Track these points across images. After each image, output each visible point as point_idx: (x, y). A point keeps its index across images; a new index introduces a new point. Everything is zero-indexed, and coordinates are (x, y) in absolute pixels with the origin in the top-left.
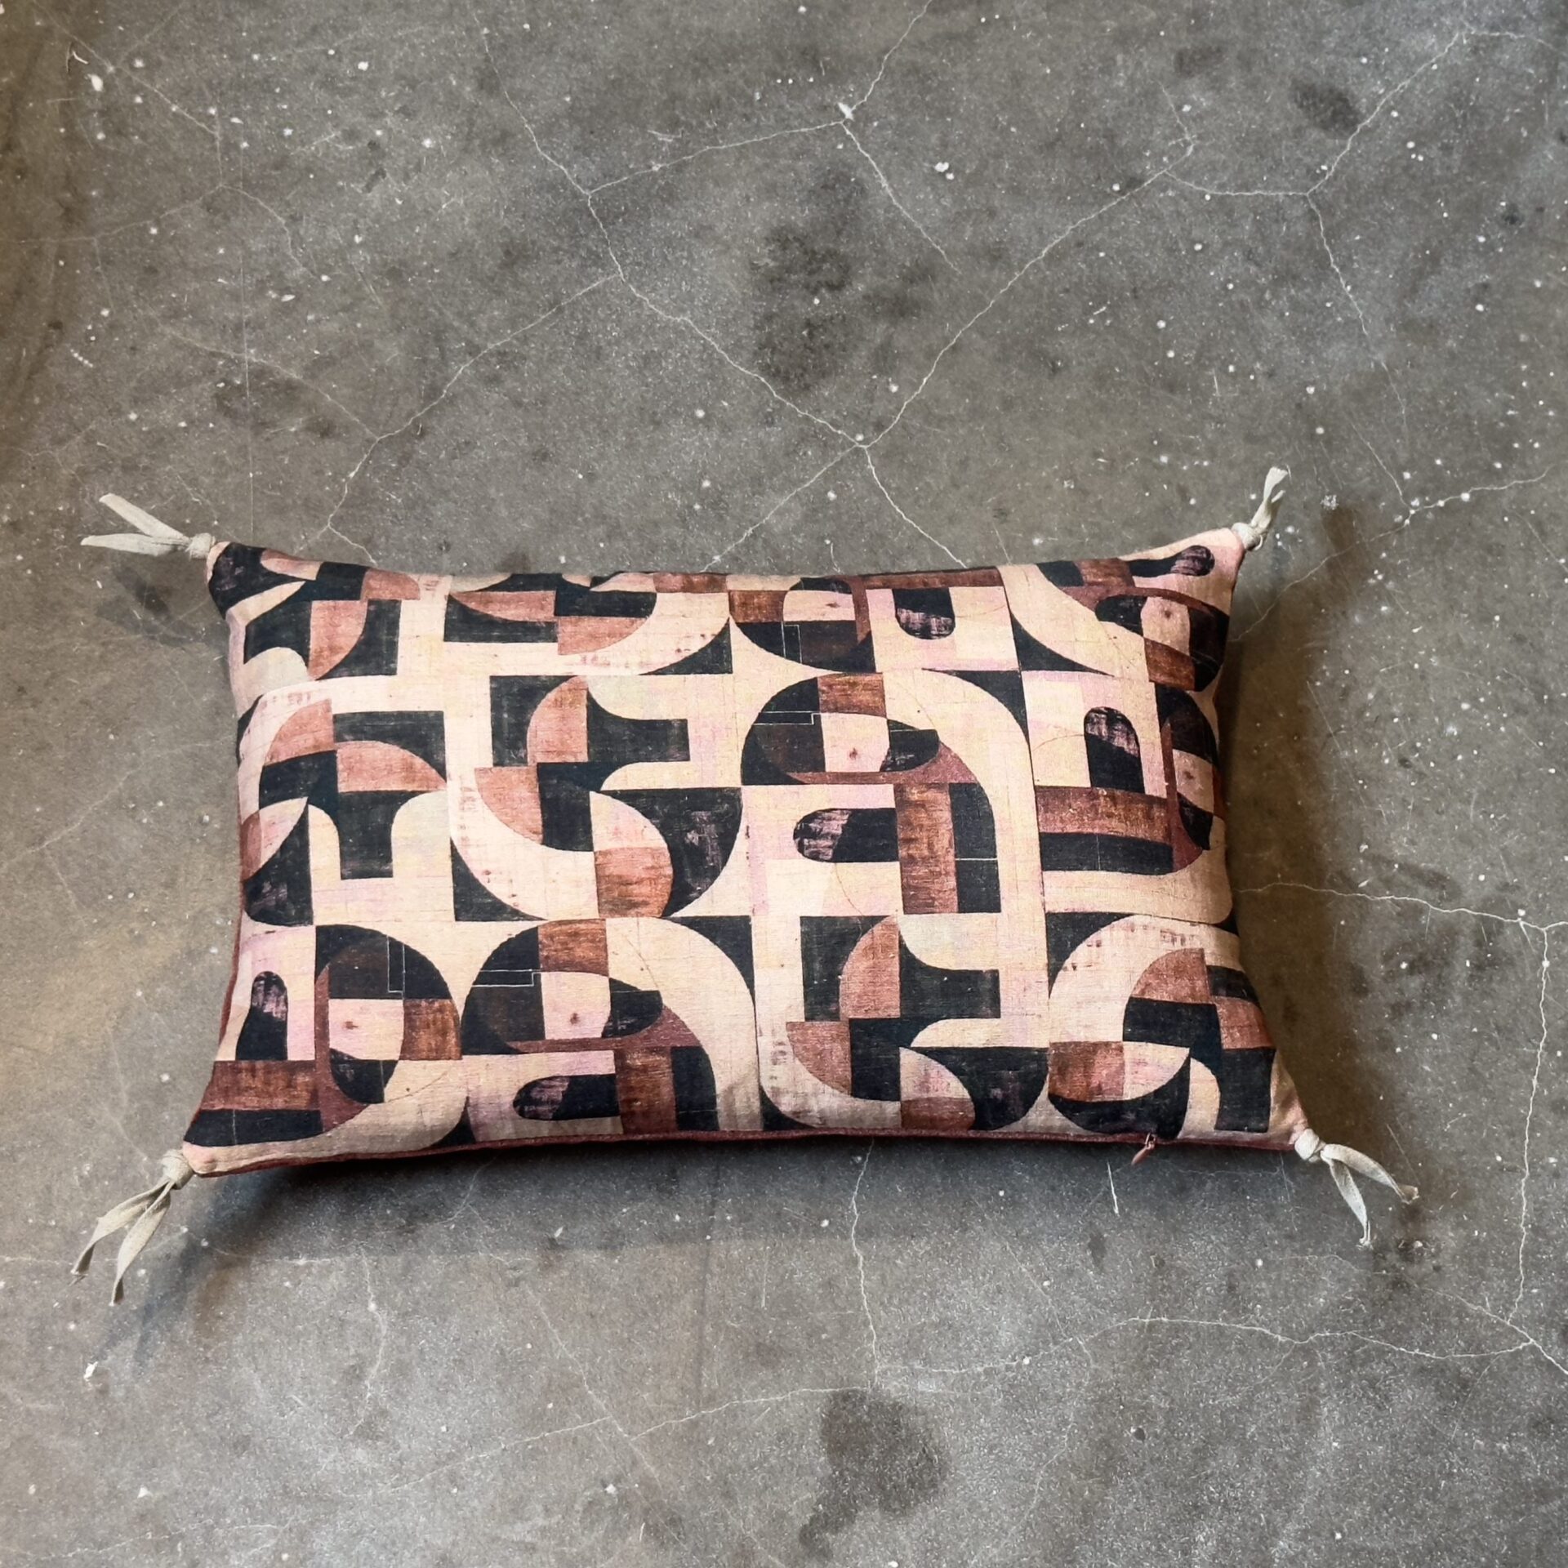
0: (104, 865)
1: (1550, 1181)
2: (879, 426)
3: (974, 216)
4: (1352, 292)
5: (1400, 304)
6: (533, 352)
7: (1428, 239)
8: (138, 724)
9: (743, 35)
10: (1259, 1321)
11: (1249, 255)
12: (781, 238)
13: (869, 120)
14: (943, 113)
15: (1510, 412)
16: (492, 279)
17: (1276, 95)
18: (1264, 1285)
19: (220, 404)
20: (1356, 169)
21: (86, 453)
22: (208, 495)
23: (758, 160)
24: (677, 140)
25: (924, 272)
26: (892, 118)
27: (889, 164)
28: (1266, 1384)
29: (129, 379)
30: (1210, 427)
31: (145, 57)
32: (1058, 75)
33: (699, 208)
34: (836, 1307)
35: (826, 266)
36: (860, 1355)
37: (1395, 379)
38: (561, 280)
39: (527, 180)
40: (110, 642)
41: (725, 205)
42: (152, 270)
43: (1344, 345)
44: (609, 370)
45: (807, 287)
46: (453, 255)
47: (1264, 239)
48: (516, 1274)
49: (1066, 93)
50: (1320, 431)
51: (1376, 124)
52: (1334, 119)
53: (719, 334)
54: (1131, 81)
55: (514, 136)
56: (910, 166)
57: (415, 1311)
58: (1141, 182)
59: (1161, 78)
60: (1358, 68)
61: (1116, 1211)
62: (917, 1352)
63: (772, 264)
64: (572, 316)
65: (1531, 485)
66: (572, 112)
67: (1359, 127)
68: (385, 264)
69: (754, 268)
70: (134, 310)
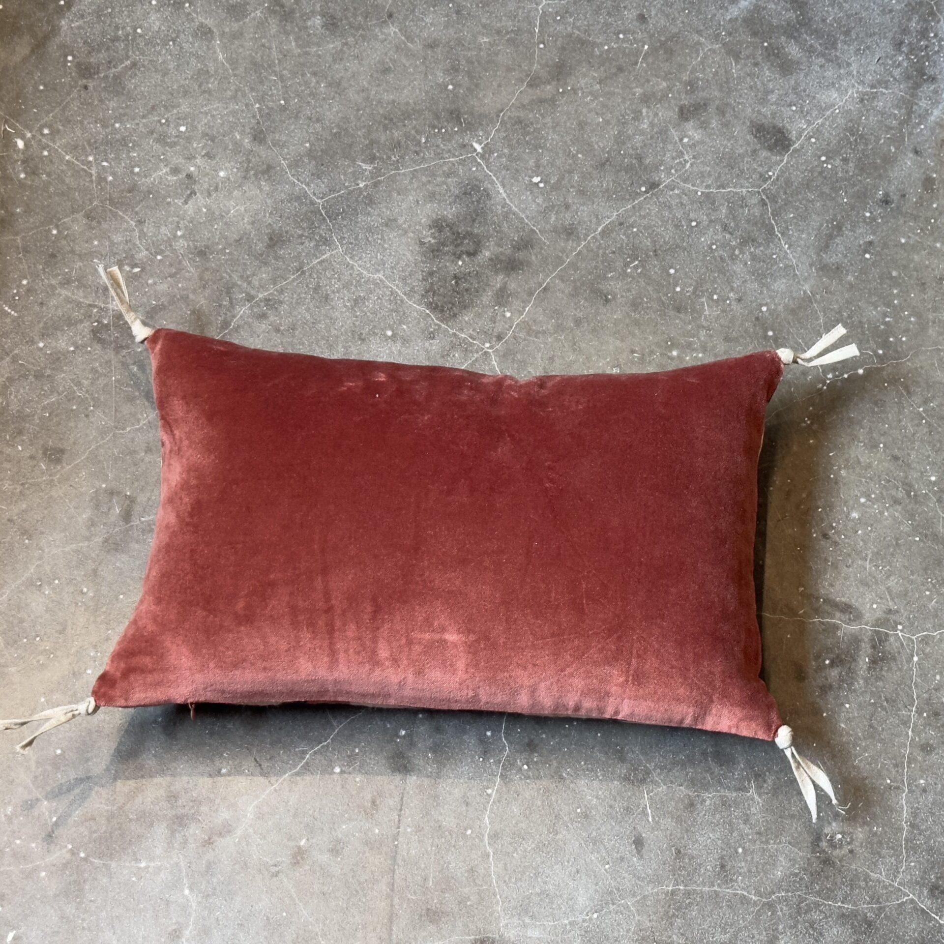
0: (21, 621)
1: (921, 795)
2: (499, 338)
3: (556, 209)
4: (789, 248)
5: (818, 255)
6: (287, 299)
7: (835, 215)
8: (42, 533)
9: (415, 104)
10: (740, 887)
11: (725, 228)
12: (438, 225)
13: (491, 152)
14: (536, 147)
15: (887, 319)
16: (261, 255)
17: (740, 130)
18: (743, 864)
19: (95, 335)
20: (790, 174)
21: (12, 368)
22: (87, 391)
23: (424, 179)
24: (374, 168)
25: (526, 243)
26: (506, 151)
27: (504, 179)
28: (745, 927)
29: (39, 322)
30: (703, 333)
31: (50, 127)
32: (608, 122)
33: (387, 208)
34: (476, 885)
35: (466, 241)
36: (491, 914)
37: (816, 301)
38: (304, 254)
39: (283, 195)
40: (26, 483)
41: (404, 206)
42: (53, 256)
43: (784, 281)
44: (333, 308)
45: (454, 254)
46: (237, 241)
47: (734, 218)
48: (277, 869)
49: (612, 133)
50: (770, 333)
51: (802, 147)
52: (776, 144)
53: (401, 285)
54: (652, 125)
55: (274, 168)
56: (517, 180)
57: (214, 894)
58: (659, 185)
59: (670, 122)
60: (791, 113)
61: (650, 819)
62: (526, 912)
63: (433, 241)
64: (310, 275)
65: (901, 363)
66: (310, 153)
67: (792, 148)
68: (196, 248)
69: (422, 244)
70: (42, 280)
